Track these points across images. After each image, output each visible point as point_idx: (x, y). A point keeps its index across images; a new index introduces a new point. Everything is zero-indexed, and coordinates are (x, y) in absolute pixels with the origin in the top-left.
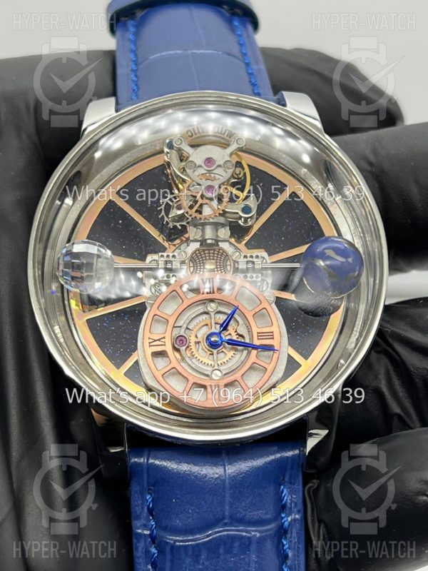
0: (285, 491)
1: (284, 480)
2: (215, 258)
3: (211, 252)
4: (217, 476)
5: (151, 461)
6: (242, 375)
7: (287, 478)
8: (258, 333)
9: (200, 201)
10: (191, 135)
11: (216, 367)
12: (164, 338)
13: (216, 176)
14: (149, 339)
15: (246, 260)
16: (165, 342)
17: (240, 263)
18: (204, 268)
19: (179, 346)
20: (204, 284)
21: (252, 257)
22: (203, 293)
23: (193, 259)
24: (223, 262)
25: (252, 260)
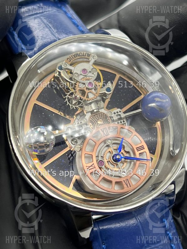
2: (101, 118)
3: (98, 115)
4: (135, 225)
5: (101, 228)
8: (136, 148)
9: (87, 92)
10: (70, 60)
12: (93, 164)
13: (90, 77)
14: (87, 167)
15: (116, 115)
16: (94, 166)
17: (113, 117)
18: (98, 124)
19: (101, 166)
20: (103, 132)
21: (117, 112)
22: (104, 137)
23: (90, 121)
24: (105, 119)
25: (119, 114)
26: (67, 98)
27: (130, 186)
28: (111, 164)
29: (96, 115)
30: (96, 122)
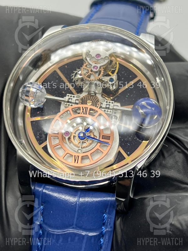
0: (106, 216)
1: (106, 211)
2: (92, 100)
3: (91, 97)
6: (91, 153)
7: (107, 211)
8: (103, 136)
9: (90, 72)
11: (80, 148)
13: (100, 62)
16: (58, 132)
17: (103, 104)
18: (86, 104)
19: (65, 135)
20: (83, 110)
21: (110, 102)
22: (81, 114)
23: (82, 99)
24: (95, 102)
25: (109, 104)
26: (75, 73)
27: (77, 163)
30: (86, 101)
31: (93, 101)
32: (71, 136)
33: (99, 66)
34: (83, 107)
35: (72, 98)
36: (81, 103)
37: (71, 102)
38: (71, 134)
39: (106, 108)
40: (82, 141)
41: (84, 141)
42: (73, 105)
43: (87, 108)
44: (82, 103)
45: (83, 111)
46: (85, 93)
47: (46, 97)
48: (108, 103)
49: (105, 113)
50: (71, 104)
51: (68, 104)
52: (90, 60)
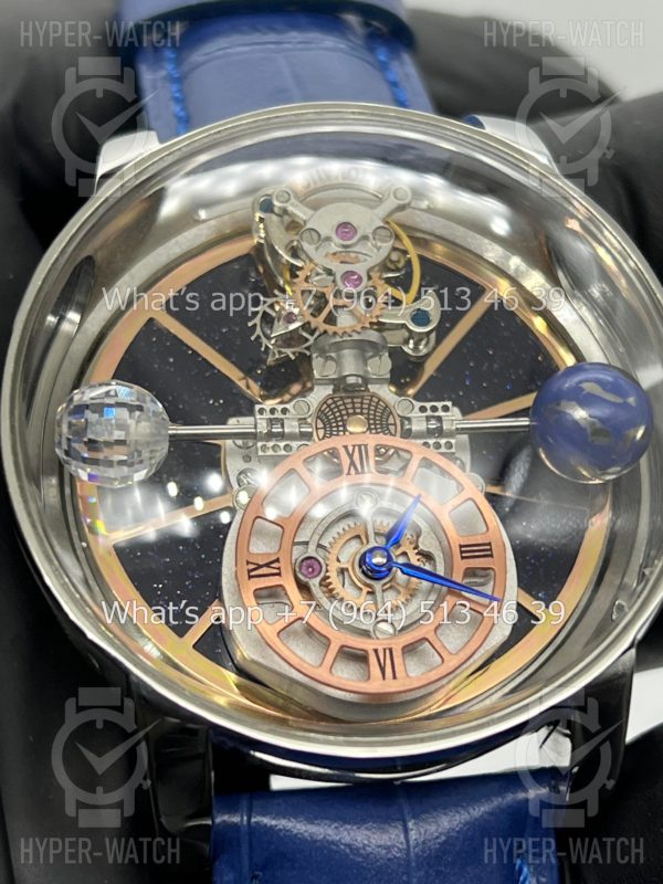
2: (365, 411)
3: (356, 400)
5: (256, 819)
6: (437, 629)
8: (462, 546)
12: (278, 560)
13: (359, 255)
14: (248, 563)
15: (425, 414)
16: (279, 568)
17: (413, 420)
18: (345, 430)
19: (306, 576)
20: (351, 456)
21: (434, 409)
22: (349, 474)
23: (321, 414)
24: (380, 419)
25: (436, 414)
26: (260, 315)
27: (395, 677)
28: (352, 581)
29: (349, 397)
30: (342, 420)
31: (368, 414)
32: (327, 571)
33: (360, 269)
34: (346, 447)
35: (278, 415)
36: (321, 433)
37: (282, 436)
38: (327, 565)
39: (430, 433)
40: (378, 586)
41: (385, 584)
42: (294, 444)
43: (366, 446)
44: (329, 434)
45: (352, 463)
46: (321, 387)
47: (170, 432)
48: (429, 413)
49: (442, 454)
50: (282, 444)
51: (270, 444)
52: (317, 249)
